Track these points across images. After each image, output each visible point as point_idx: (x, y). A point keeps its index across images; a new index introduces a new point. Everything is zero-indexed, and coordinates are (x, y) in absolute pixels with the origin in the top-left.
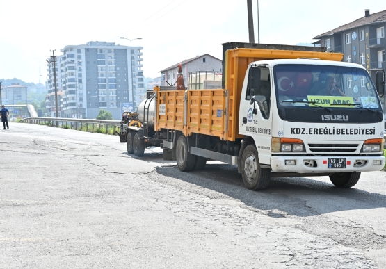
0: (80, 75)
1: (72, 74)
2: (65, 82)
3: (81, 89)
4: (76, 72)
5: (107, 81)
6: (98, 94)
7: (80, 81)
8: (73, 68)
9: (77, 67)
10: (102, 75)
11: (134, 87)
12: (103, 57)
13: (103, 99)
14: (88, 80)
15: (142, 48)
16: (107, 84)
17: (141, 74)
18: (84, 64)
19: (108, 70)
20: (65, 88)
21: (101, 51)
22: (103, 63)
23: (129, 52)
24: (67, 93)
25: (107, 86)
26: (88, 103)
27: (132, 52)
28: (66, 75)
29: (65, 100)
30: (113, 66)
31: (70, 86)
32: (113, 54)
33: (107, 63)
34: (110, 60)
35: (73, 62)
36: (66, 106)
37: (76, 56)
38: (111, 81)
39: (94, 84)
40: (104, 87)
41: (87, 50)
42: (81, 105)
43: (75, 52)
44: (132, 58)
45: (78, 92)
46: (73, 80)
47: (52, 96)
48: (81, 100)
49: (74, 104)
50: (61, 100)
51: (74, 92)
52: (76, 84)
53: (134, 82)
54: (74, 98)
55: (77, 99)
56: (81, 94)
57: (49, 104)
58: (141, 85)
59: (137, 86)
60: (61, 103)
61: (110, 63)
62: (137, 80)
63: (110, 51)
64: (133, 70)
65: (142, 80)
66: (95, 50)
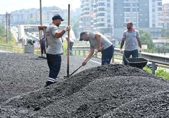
2: (96, 6)
3: (109, 11)
5: (131, 5)
6: (124, 16)
7: (109, 5)
11: (154, 10)
16: (131, 7)
20: (96, 11)
24: (97, 16)
25: (131, 10)
29: (96, 21)
31: (100, 9)
36: (96, 26)
38: (134, 5)
39: (120, 7)
40: (128, 10)
42: (109, 26)
45: (106, 15)
47: (85, 18)
48: (109, 21)
49: (102, 25)
50: (92, 21)
51: (103, 15)
52: (105, 7)
53: (154, 6)
54: (103, 20)
55: (106, 20)
56: (109, 16)
57: (82, 24)
58: (160, 9)
59: (156, 9)
60: (92, 24)
62: (156, 4)
65: (160, 4)
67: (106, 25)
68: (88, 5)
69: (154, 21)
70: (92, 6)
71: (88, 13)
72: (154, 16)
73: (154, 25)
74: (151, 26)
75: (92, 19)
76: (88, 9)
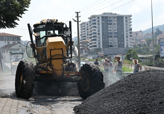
0: (99, 31)
1: (95, 30)
2: (90, 35)
3: (99, 38)
5: (113, 33)
6: (108, 40)
7: (99, 34)
8: (95, 27)
9: (97, 26)
10: (110, 30)
11: (127, 37)
12: (111, 21)
13: (111, 43)
14: (103, 33)
15: (131, 16)
16: (113, 35)
17: (131, 29)
18: (101, 24)
19: (113, 28)
20: (91, 38)
21: (110, 18)
22: (111, 24)
23: (124, 18)
24: (92, 40)
25: (113, 36)
26: (103, 46)
27: (126, 18)
29: (91, 44)
30: (116, 25)
31: (94, 37)
32: (116, 19)
33: (113, 24)
34: (114, 22)
35: (95, 24)
36: (91, 47)
37: (97, 21)
38: (115, 33)
39: (106, 35)
40: (111, 37)
41: (103, 17)
42: (99, 47)
43: (96, 19)
44: (126, 21)
45: (97, 40)
46: (95, 33)
47: (84, 42)
48: (99, 44)
49: (95, 46)
50: (88, 44)
51: (95, 40)
52: (97, 35)
53: (127, 34)
54: (95, 43)
55: (97, 43)
56: (99, 41)
57: (82, 46)
58: (131, 36)
59: (129, 36)
60: (88, 45)
61: (115, 24)
62: (128, 33)
63: (114, 18)
64: (127, 28)
65: (131, 33)
66: (107, 17)
67: (98, 46)
68: (85, 34)
69: (127, 43)
70: (88, 34)
71: (85, 39)
72: (127, 40)
73: (127, 46)
74: (125, 46)
75: (88, 42)
76: (85, 37)
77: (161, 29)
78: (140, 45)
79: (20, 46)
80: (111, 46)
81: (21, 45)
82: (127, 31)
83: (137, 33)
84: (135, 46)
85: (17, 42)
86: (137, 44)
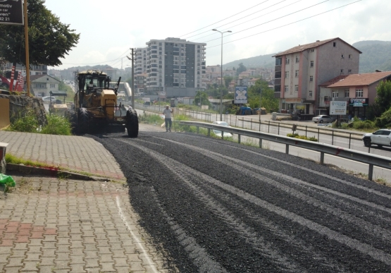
0: (160, 62)
1: (155, 61)
2: (148, 67)
3: (161, 72)
4: (158, 60)
5: (180, 67)
6: (173, 77)
7: (160, 67)
8: (156, 57)
9: (158, 56)
10: (176, 63)
11: (198, 73)
12: (177, 49)
13: (176, 81)
14: (166, 66)
15: (205, 45)
16: (180, 69)
17: (204, 63)
18: (163, 54)
19: (180, 61)
20: (148, 71)
21: (176, 45)
22: (177, 54)
23: (196, 47)
24: (150, 75)
25: (180, 72)
26: (165, 83)
27: (199, 47)
28: (150, 62)
29: (148, 80)
30: (184, 57)
31: (153, 70)
32: (185, 48)
33: (180, 54)
34: (182, 52)
35: (156, 52)
36: (148, 84)
37: (158, 48)
38: (182, 67)
39: (170, 69)
40: (177, 72)
41: (166, 44)
42: (161, 85)
43: (157, 45)
44: (199, 51)
45: (158, 75)
46: (155, 66)
47: (139, 77)
48: (161, 80)
49: (155, 84)
50: (145, 80)
51: (155, 75)
52: (158, 68)
53: (199, 69)
54: (155, 79)
55: (158, 79)
56: (161, 76)
57: (136, 82)
58: (204, 72)
59: (201, 72)
60: (145, 82)
61: (182, 55)
62: (201, 68)
63: (182, 46)
64: (199, 61)
65: (204, 68)
66: (172, 44)
67: (158, 84)
68: (140, 65)
69: (198, 82)
70: (145, 66)
71: (140, 73)
72: (198, 78)
73: (198, 85)
74: (196, 86)
75: (144, 78)
76: (140, 69)
77: (245, 65)
78: (215, 85)
79: (48, 79)
80: (177, 85)
81: (50, 78)
82: (199, 65)
83: (213, 68)
84: (209, 86)
85: (42, 72)
86: (212, 83)
